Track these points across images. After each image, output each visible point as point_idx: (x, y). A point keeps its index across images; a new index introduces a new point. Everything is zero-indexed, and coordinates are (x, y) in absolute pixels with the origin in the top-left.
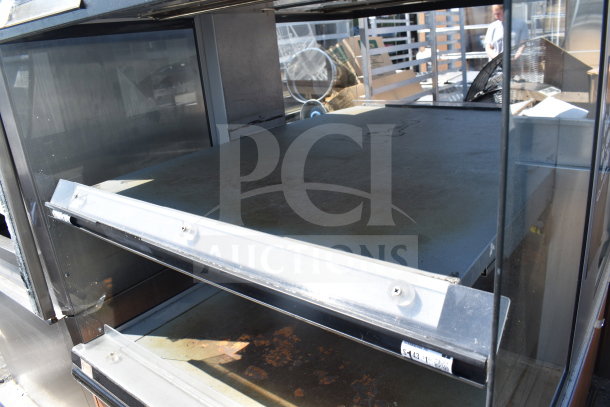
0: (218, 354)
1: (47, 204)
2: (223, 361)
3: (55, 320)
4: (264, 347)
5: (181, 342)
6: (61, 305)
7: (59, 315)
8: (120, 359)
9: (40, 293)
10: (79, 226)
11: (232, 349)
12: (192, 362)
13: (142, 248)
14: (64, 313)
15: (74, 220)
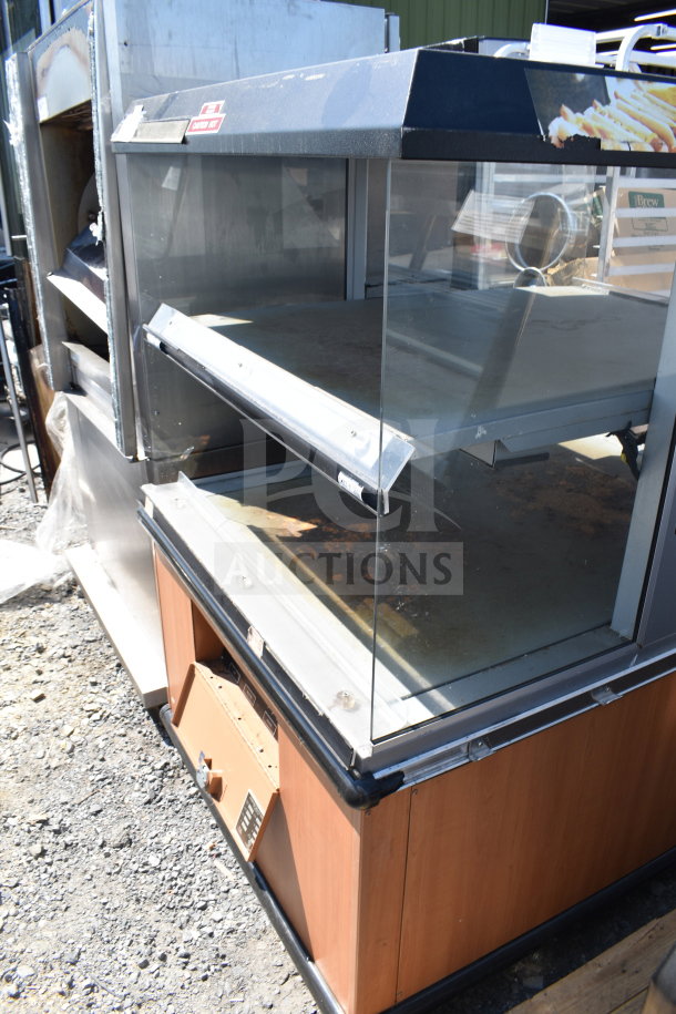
0: (280, 527)
1: (145, 326)
2: (281, 534)
3: (136, 460)
4: (331, 533)
5: (249, 508)
6: (145, 445)
7: (141, 456)
8: (184, 507)
9: (126, 427)
10: (167, 353)
11: (295, 526)
12: (252, 528)
13: (207, 378)
14: (147, 454)
15: (163, 346)
